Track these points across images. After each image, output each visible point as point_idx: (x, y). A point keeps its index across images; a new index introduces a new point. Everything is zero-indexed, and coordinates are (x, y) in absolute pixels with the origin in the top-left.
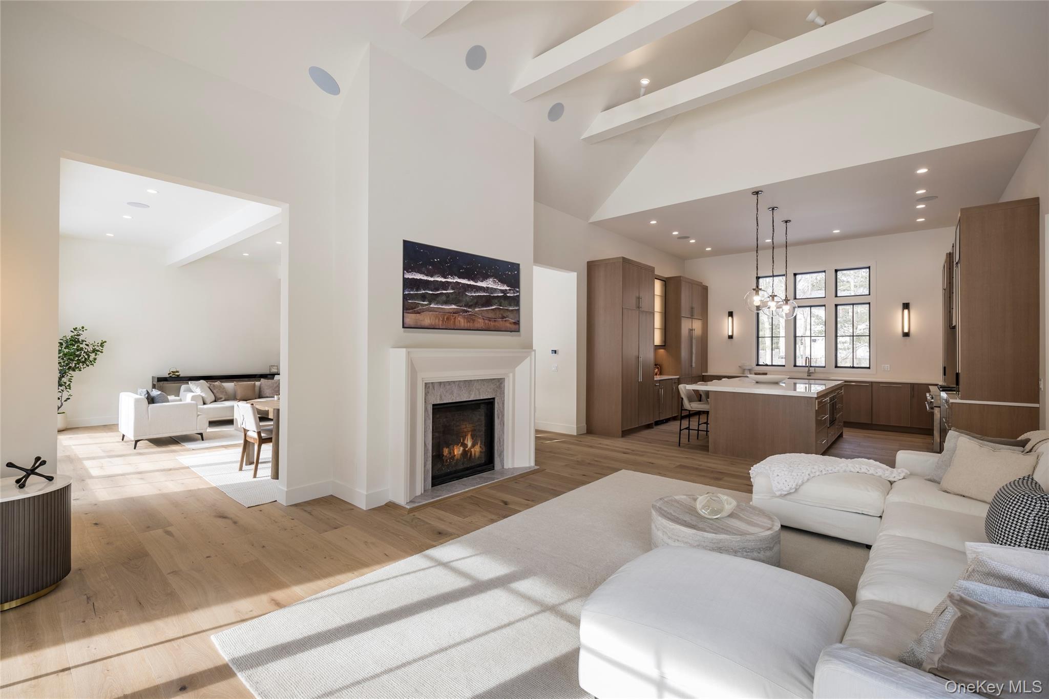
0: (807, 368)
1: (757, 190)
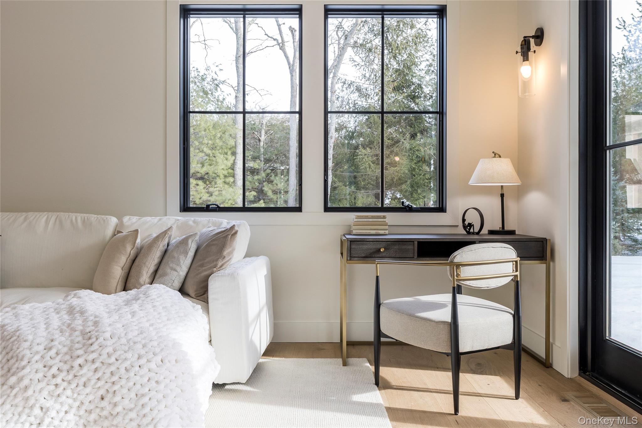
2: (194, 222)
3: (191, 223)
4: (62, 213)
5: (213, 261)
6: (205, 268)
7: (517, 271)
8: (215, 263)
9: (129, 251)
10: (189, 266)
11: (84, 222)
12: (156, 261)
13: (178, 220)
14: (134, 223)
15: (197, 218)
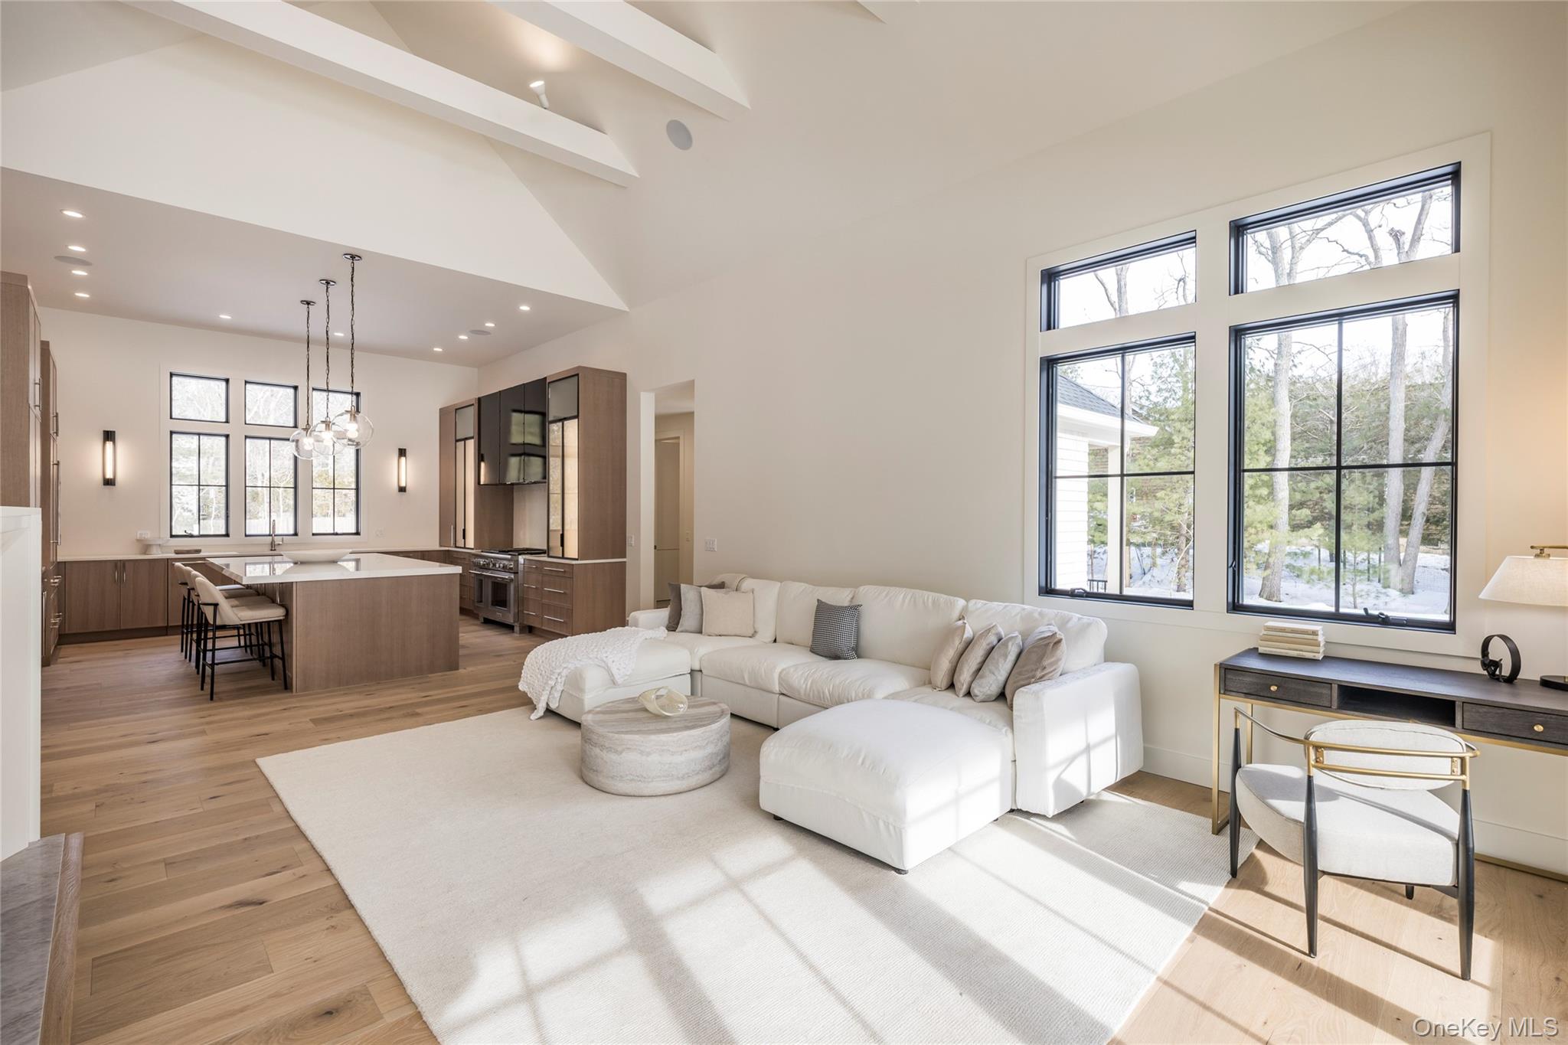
0: (271, 538)
1: (354, 253)
2: (1040, 614)
3: (1036, 615)
4: (918, 591)
5: (1032, 670)
6: (1023, 677)
7: (1463, 772)
8: (1033, 673)
9: (957, 644)
10: (1009, 671)
11: (934, 602)
12: (979, 659)
13: (1024, 609)
14: (979, 608)
15: (1044, 610)
